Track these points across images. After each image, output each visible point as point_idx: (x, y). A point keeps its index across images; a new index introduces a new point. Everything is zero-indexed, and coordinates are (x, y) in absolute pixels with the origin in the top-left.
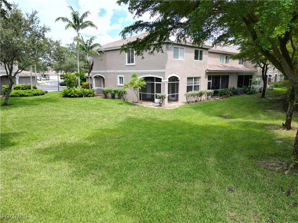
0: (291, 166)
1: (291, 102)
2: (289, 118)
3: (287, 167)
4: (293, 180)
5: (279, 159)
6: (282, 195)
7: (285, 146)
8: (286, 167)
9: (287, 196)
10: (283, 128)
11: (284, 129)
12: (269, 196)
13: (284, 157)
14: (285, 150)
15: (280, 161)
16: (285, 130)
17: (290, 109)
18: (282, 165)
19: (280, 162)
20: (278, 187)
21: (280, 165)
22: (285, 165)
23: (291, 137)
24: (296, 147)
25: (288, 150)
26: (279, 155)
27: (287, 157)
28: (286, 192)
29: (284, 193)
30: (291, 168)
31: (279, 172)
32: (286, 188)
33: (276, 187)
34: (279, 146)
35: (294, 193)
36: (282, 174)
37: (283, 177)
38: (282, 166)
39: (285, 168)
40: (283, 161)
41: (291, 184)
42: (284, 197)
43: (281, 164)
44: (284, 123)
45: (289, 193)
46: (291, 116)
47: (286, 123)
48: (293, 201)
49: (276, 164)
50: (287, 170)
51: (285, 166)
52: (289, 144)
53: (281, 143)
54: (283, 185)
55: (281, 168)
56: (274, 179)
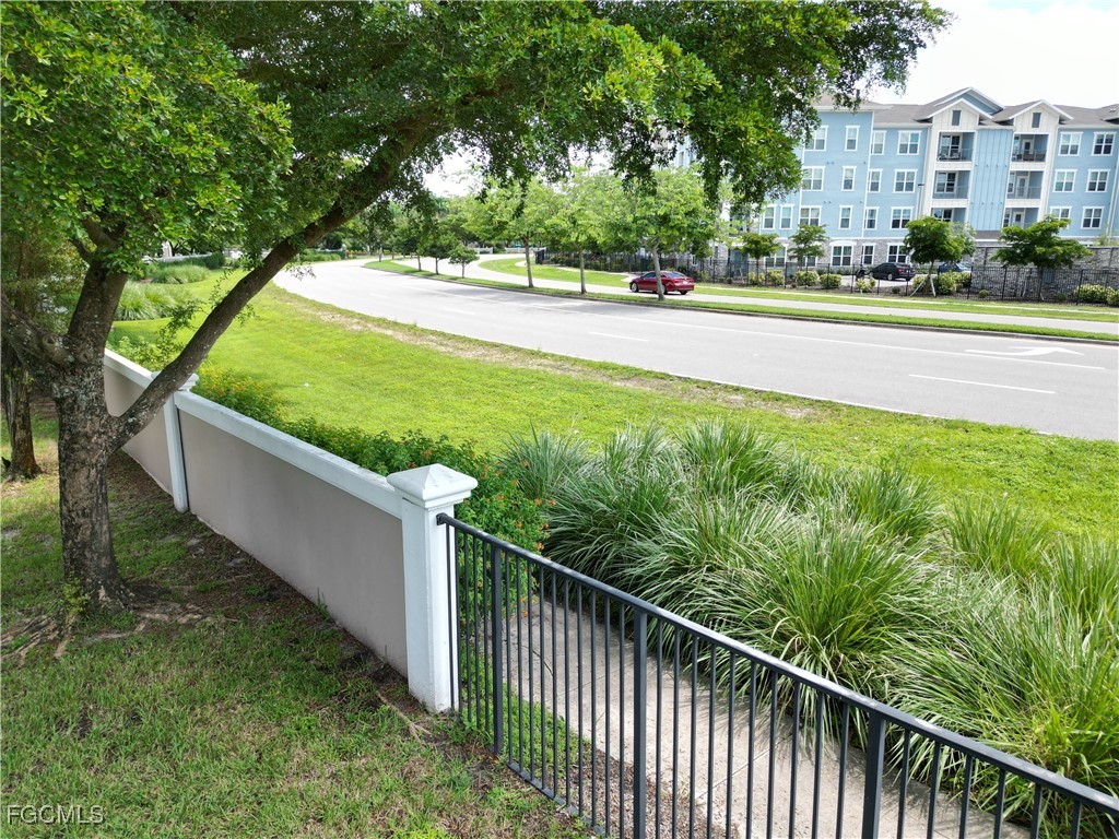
0: (71, 619)
1: (13, 376)
2: (20, 434)
3: (59, 628)
4: (88, 670)
5: (22, 611)
6: (63, 744)
7: (33, 547)
8: (54, 630)
9: (82, 735)
10: (10, 477)
11: (13, 479)
12: (16, 782)
13: (37, 592)
14: (38, 565)
15: (29, 614)
16: (17, 485)
17: (17, 401)
18: (40, 628)
19: (28, 620)
20: (44, 722)
21: (33, 632)
22: (49, 623)
23: (48, 502)
24: (71, 549)
25: (46, 561)
26: (18, 595)
27: (50, 589)
28: (74, 725)
29: (70, 730)
30: (74, 628)
31: (32, 662)
32: (71, 711)
33: (35, 727)
34: (12, 557)
35: (101, 713)
36: (47, 664)
37: (54, 676)
38: (39, 633)
39: (51, 637)
40: (40, 612)
41: (84, 686)
42: (73, 749)
43: (35, 628)
44: (9, 457)
45: (85, 723)
46: (26, 427)
47: (15, 455)
48: (105, 742)
49: (16, 635)
50: (61, 638)
51: (51, 628)
52: (44, 532)
53: (15, 539)
54: (61, 703)
55: (40, 643)
56: (20, 702)
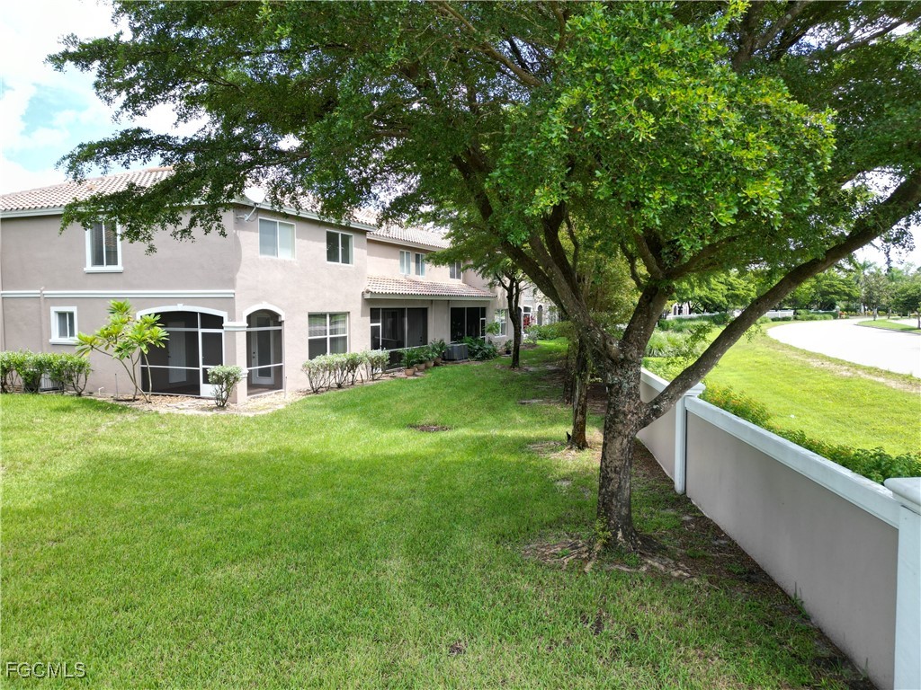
0: (598, 547)
1: (581, 378)
2: (579, 418)
3: (589, 551)
4: (605, 586)
5: (568, 534)
6: (584, 633)
7: (578, 494)
8: (586, 552)
9: (597, 633)
10: (569, 446)
11: (571, 448)
12: (553, 646)
13: (578, 524)
14: (580, 506)
15: (572, 537)
16: (573, 452)
17: (581, 395)
18: (577, 548)
19: (571, 541)
20: (574, 612)
21: (573, 549)
22: (583, 546)
23: (590, 467)
24: (604, 495)
25: (586, 505)
26: (566, 523)
27: (586, 525)
28: (592, 623)
29: (589, 625)
30: (598, 554)
31: (571, 569)
32: (592, 610)
33: (568, 614)
34: (565, 497)
35: (610, 621)
36: (580, 574)
37: (583, 583)
38: (576, 551)
39: (584, 556)
40: (579, 537)
41: (602, 597)
42: (590, 639)
43: (574, 546)
44: (570, 434)
45: (599, 625)
46: (583, 413)
47: (574, 432)
48: (610, 644)
49: (563, 548)
50: (589, 559)
51: (584, 549)
52: (585, 486)
53: (568, 487)
54: (585, 603)
55: (576, 558)
56: (562, 592)
